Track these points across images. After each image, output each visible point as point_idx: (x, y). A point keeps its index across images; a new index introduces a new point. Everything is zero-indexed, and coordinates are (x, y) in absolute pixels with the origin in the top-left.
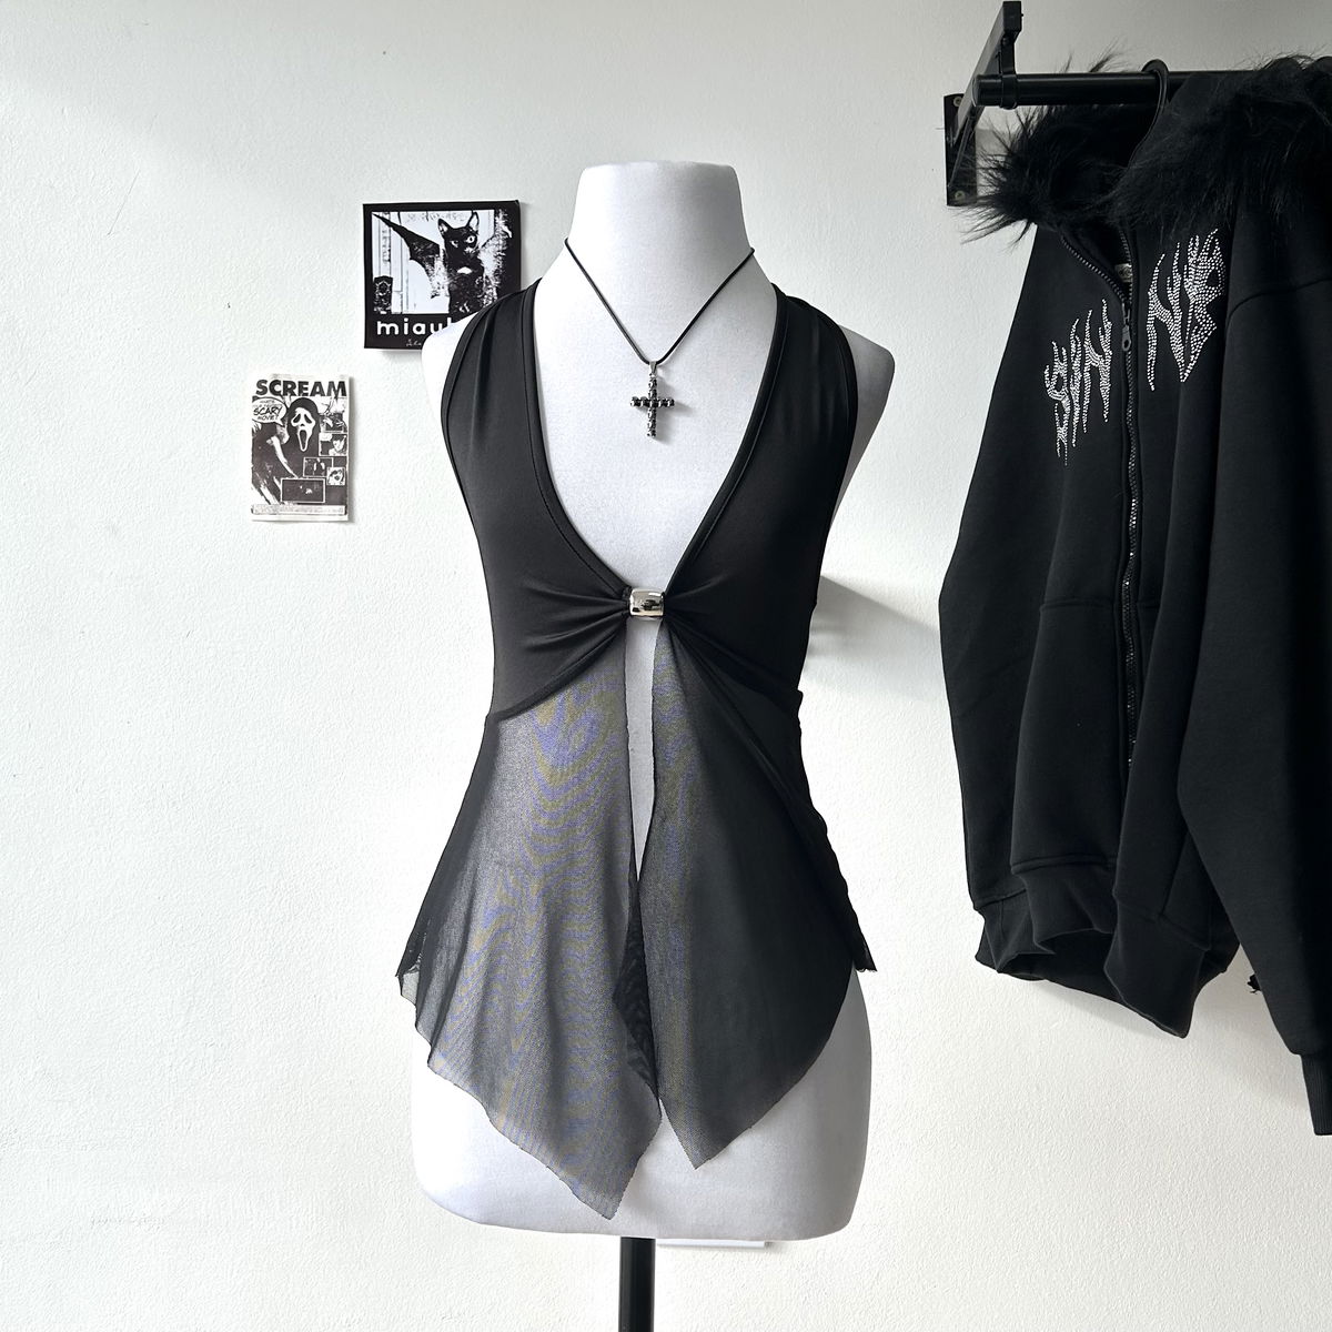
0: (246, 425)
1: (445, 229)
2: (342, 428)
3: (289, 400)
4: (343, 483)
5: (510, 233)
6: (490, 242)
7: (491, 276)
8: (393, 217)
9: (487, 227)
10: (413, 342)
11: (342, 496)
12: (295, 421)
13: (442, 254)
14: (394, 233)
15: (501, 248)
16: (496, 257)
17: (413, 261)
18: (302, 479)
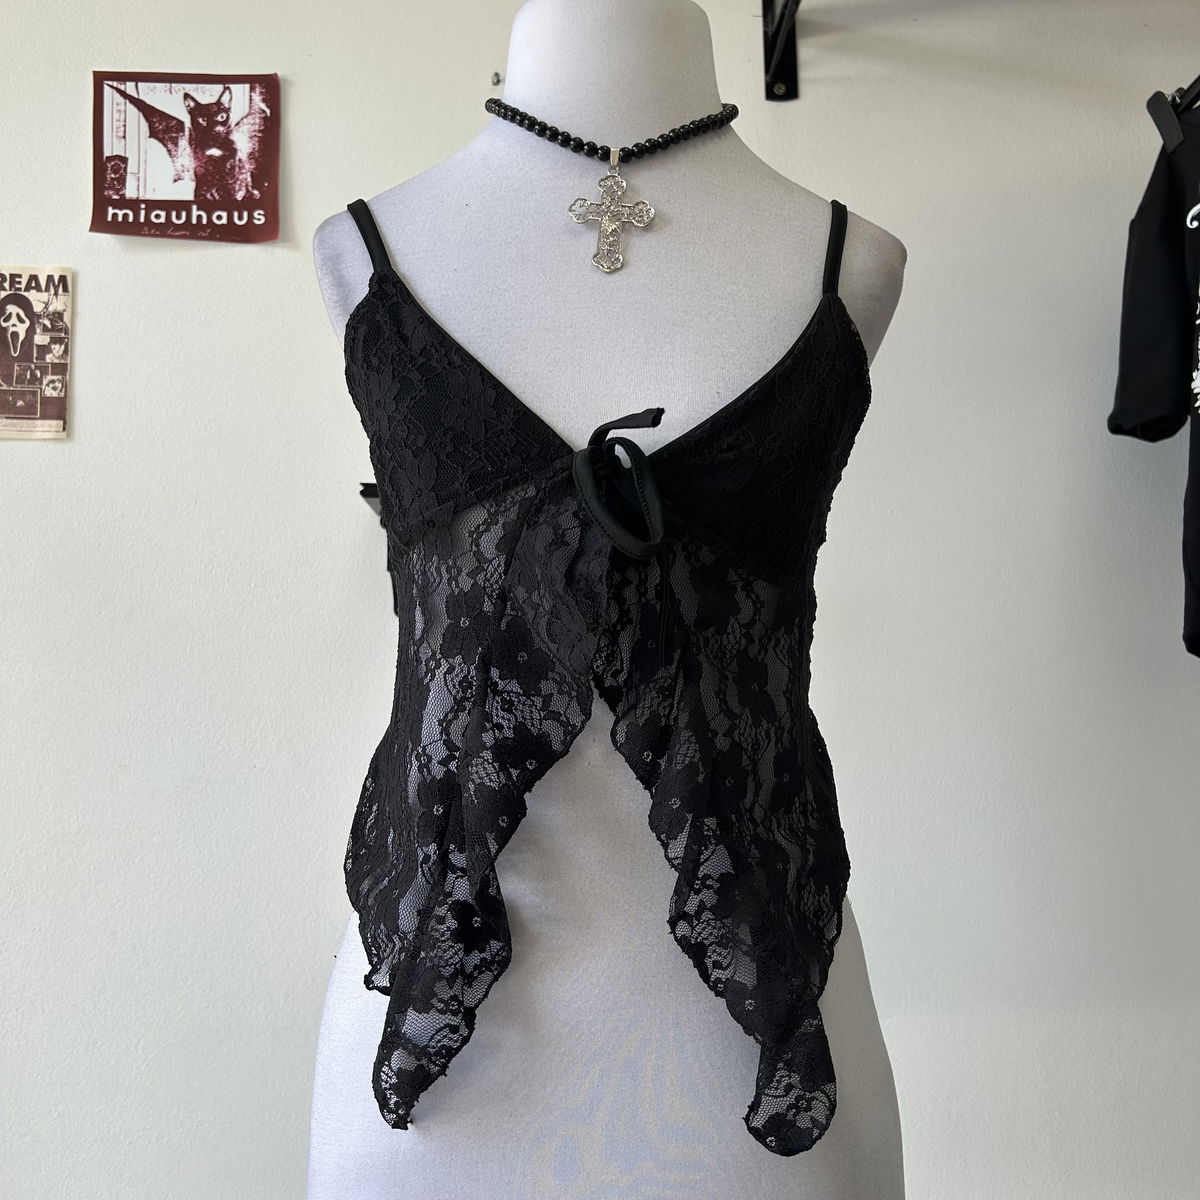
1: (192, 104)
2: (60, 329)
4: (62, 394)
5: (268, 111)
6: (245, 121)
7: (244, 159)
8: (129, 87)
9: (241, 102)
10: (149, 230)
11: (59, 410)
12: (5, 321)
13: (187, 133)
14: (130, 106)
15: (257, 127)
16: (251, 138)
17: (153, 140)
18: (12, 388)
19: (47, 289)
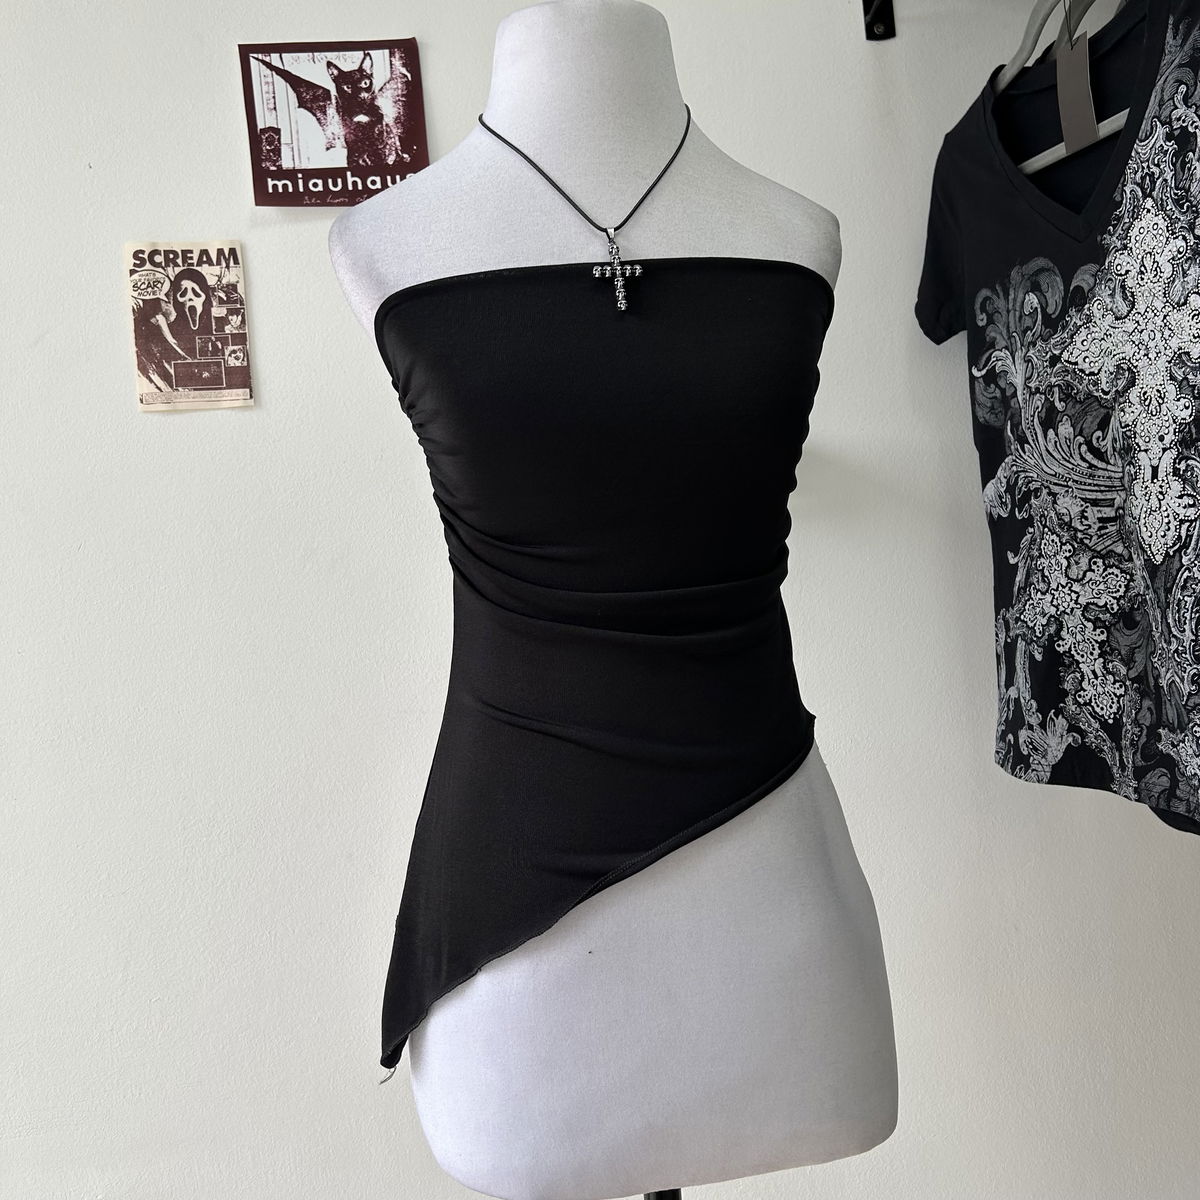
0: (125, 302)
1: (336, 72)
2: (233, 298)
3: (172, 272)
4: (245, 364)
5: (409, 75)
6: (388, 86)
7: (391, 123)
8: (274, 59)
9: (381, 67)
10: (310, 200)
11: (243, 379)
12: (181, 296)
13: (334, 101)
14: (277, 78)
15: (400, 92)
16: (395, 103)
17: (302, 109)
18: (196, 361)
19: (219, 263)
